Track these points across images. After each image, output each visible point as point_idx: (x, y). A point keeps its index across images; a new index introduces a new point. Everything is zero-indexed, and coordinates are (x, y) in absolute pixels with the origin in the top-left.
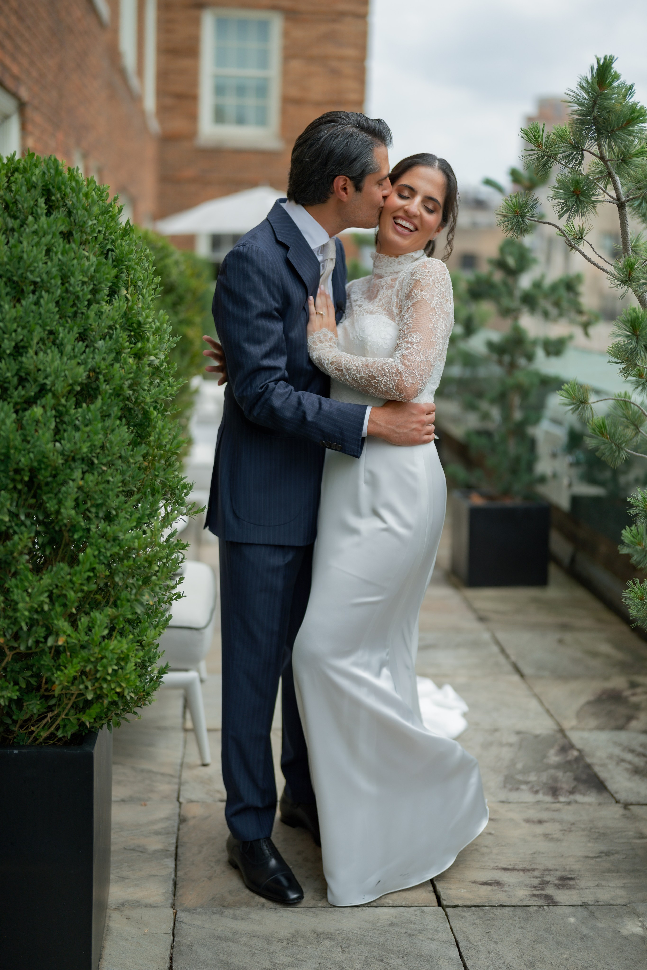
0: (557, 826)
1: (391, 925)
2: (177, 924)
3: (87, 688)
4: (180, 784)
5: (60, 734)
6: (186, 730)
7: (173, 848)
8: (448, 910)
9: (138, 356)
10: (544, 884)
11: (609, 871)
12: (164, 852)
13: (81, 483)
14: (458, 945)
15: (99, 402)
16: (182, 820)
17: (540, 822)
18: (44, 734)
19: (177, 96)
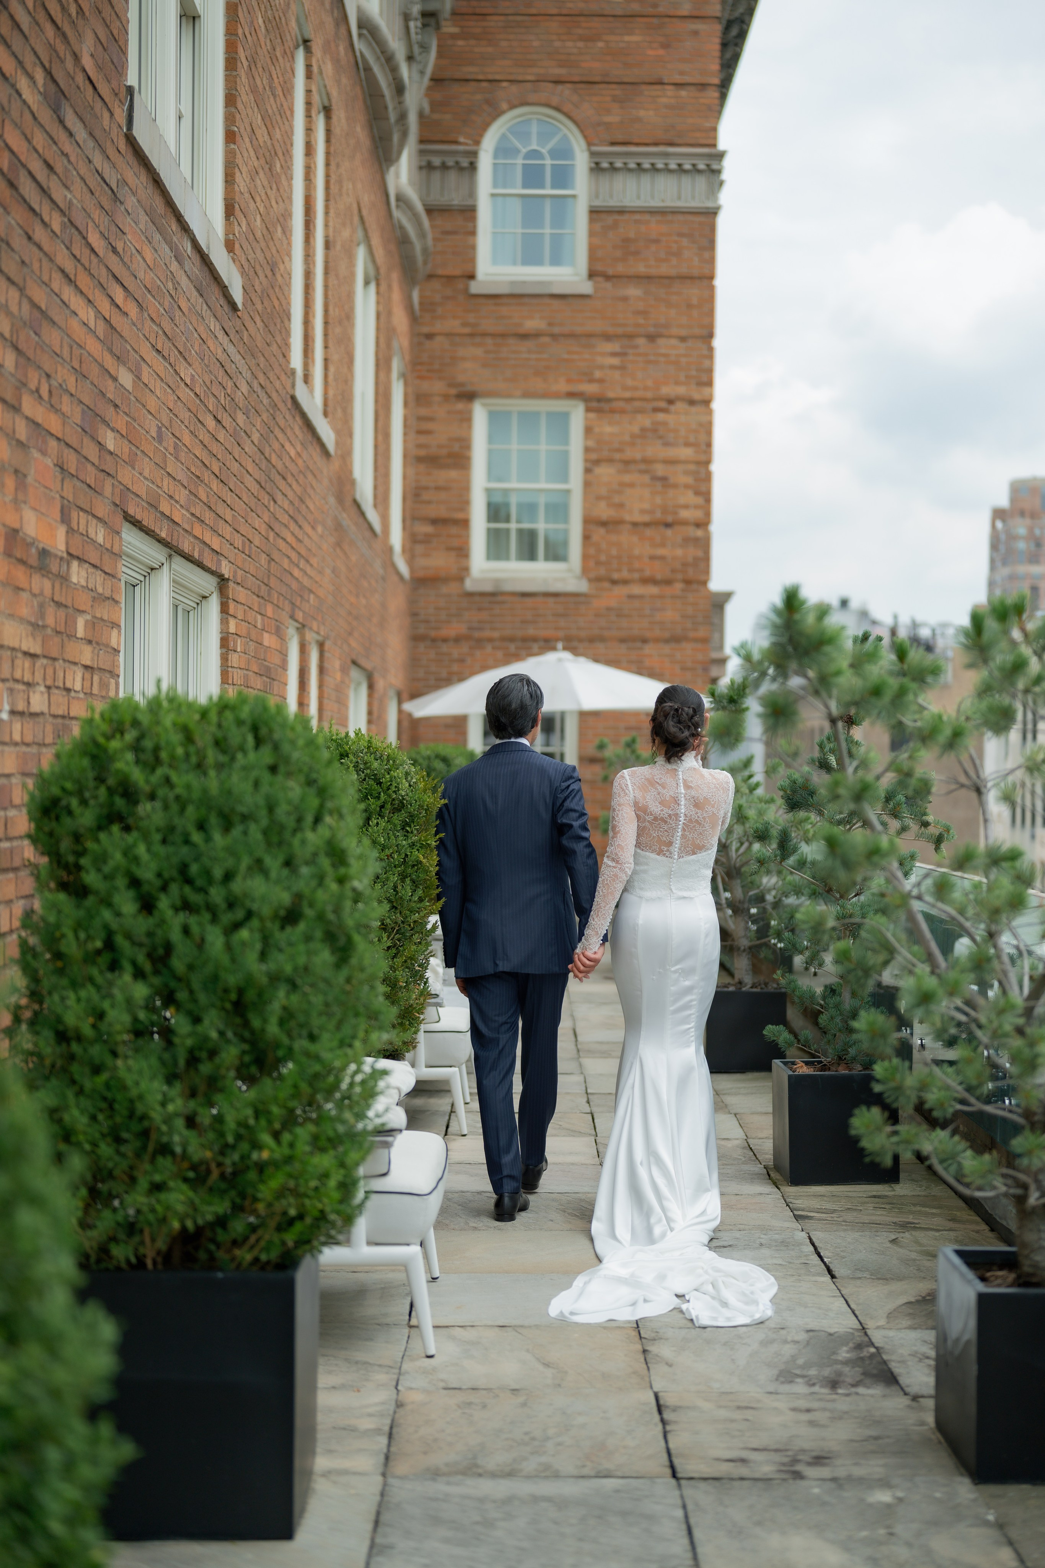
0: (828, 1414)
1: (617, 1491)
2: (387, 1488)
3: (289, 1205)
4: (400, 1374)
5: (264, 1257)
6: (411, 1327)
7: (386, 1429)
8: (683, 1482)
9: (341, 881)
10: (795, 1461)
11: (873, 1452)
12: (378, 1431)
13: (284, 1002)
14: (684, 1507)
15: (302, 926)
16: (399, 1405)
17: (808, 1411)
18: (249, 1257)
19: (434, 522)
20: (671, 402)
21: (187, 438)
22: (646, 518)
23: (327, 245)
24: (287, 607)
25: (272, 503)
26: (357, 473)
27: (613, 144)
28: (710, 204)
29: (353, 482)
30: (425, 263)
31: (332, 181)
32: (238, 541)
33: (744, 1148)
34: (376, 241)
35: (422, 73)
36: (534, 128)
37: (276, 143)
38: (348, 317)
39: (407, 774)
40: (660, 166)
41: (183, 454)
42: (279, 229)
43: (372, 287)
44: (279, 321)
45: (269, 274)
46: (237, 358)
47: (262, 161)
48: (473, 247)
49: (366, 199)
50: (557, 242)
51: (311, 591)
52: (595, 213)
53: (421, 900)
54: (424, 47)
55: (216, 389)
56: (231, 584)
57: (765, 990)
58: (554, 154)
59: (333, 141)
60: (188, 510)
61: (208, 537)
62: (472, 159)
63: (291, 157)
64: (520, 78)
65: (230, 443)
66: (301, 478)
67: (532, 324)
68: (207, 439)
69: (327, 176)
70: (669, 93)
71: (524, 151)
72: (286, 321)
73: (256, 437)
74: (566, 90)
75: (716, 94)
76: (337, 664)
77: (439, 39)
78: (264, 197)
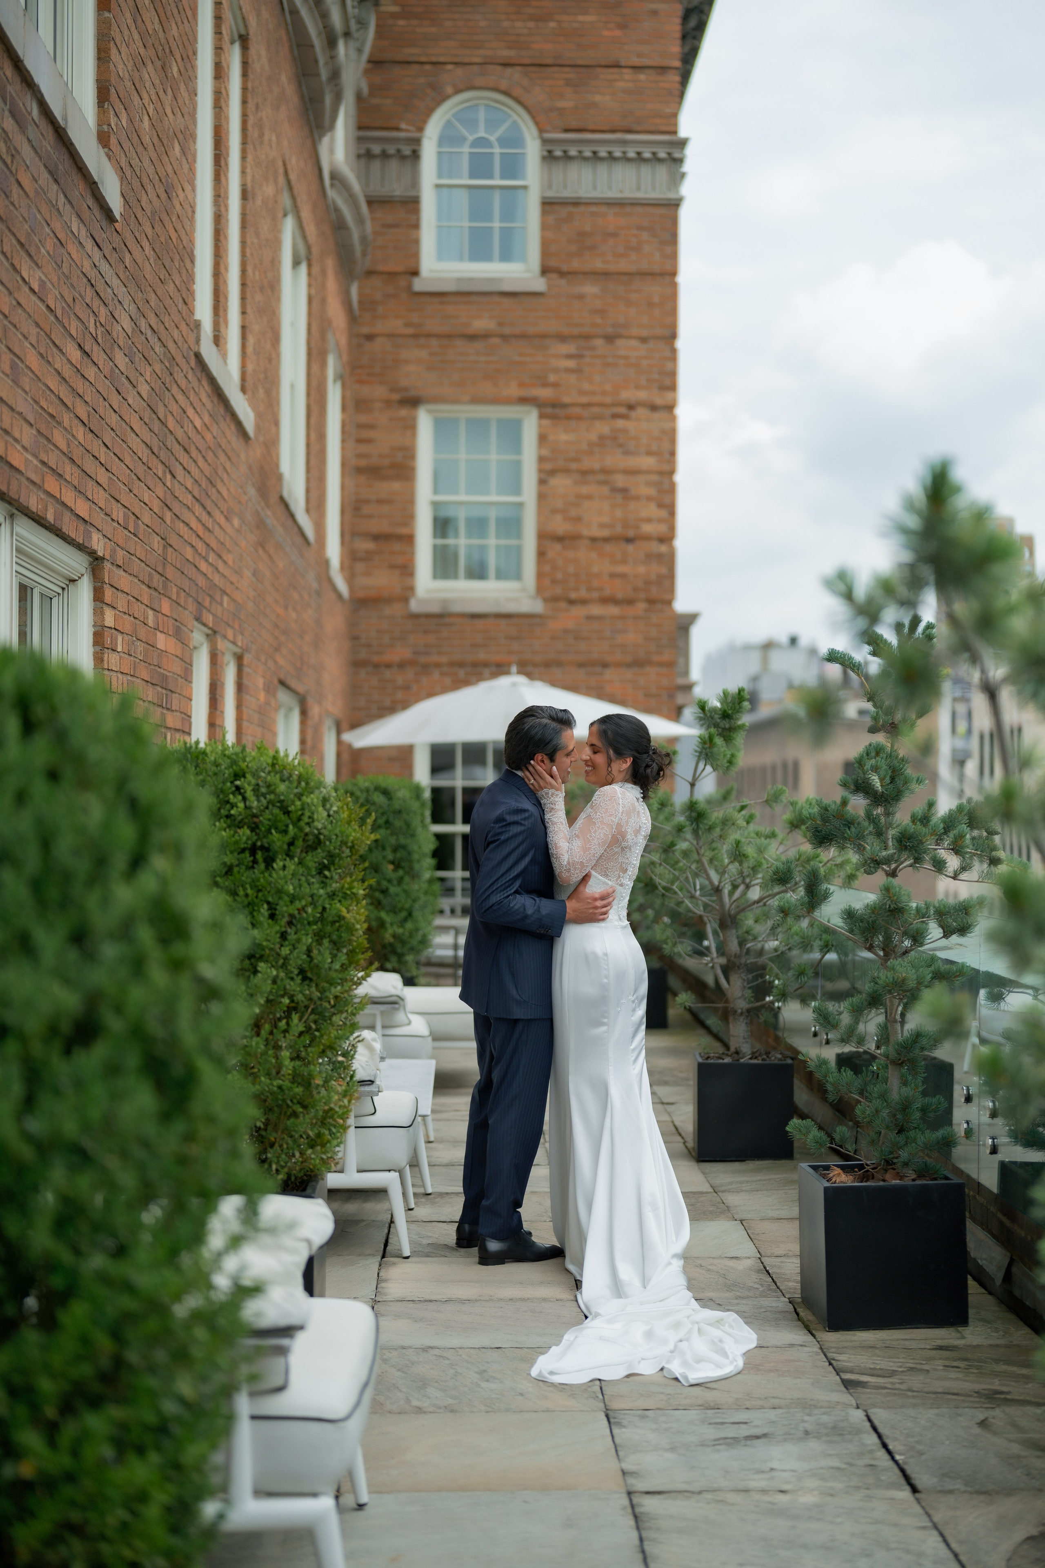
19: (376, 537)
20: (631, 407)
21: (32, 359)
22: (606, 533)
23: (245, 195)
24: (191, 606)
25: (169, 477)
26: (285, 467)
27: (567, 130)
28: (671, 195)
29: (279, 477)
30: (364, 254)
31: (250, 123)
32: (118, 513)
33: (759, 1271)
34: (306, 213)
35: (360, 51)
36: (482, 115)
37: (171, 40)
38: (273, 287)
39: (325, 801)
40: (618, 154)
41: (27, 380)
42: (177, 148)
43: (303, 269)
44: (177, 257)
45: (163, 196)
46: (115, 282)
47: (152, 52)
48: (417, 242)
49: (294, 162)
50: (507, 236)
51: (224, 592)
52: (547, 204)
53: (344, 968)
54: (362, 24)
55: (79, 309)
56: (107, 565)
57: (768, 1062)
58: (503, 142)
59: (251, 76)
60: (35, 456)
61: (68, 497)
62: (415, 147)
63: (194, 67)
64: (466, 60)
65: (104, 386)
66: (210, 456)
67: (481, 324)
68: (67, 371)
69: (244, 116)
70: (627, 77)
71: (471, 138)
72: (188, 261)
73: (144, 389)
74: (515, 73)
75: (677, 78)
76: (260, 682)
77: (378, 19)
78: (154, 97)
